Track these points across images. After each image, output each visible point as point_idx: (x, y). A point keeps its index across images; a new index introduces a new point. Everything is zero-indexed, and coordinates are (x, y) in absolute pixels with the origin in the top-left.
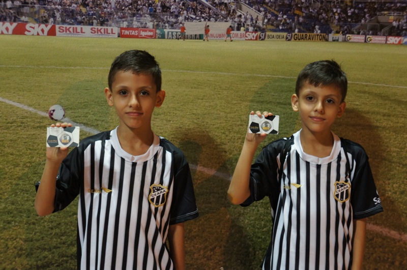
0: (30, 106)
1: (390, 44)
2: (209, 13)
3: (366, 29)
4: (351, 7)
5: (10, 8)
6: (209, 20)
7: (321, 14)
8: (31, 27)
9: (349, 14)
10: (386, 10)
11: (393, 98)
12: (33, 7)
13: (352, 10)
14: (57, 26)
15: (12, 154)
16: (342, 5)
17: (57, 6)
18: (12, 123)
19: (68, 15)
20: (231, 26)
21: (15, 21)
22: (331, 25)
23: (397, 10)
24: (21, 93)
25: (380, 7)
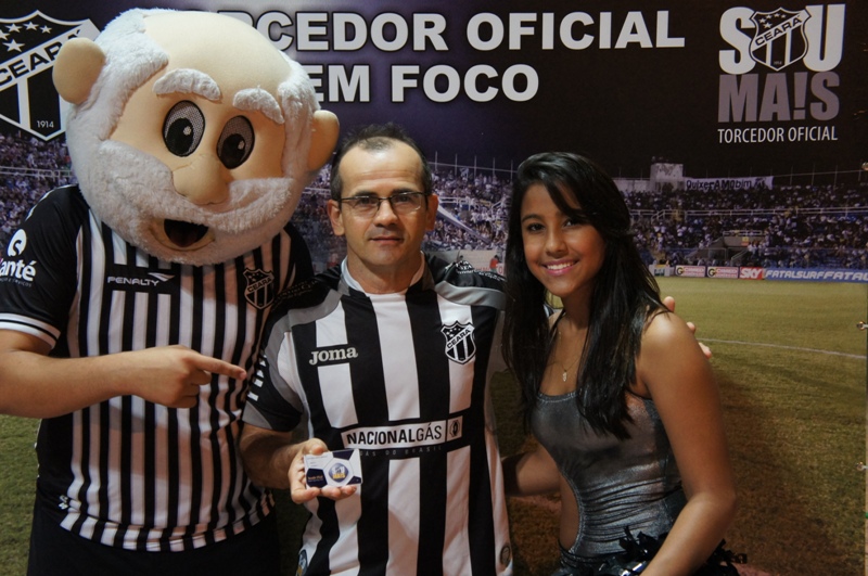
1: (746, 279)
2: (462, 237)
3: (706, 257)
4: (682, 224)
6: (463, 248)
7: (636, 235)
9: (679, 235)
10: (736, 228)
11: (753, 362)
13: (684, 228)
16: (668, 221)
20: (496, 256)
22: (651, 251)
23: (754, 227)
25: (728, 223)
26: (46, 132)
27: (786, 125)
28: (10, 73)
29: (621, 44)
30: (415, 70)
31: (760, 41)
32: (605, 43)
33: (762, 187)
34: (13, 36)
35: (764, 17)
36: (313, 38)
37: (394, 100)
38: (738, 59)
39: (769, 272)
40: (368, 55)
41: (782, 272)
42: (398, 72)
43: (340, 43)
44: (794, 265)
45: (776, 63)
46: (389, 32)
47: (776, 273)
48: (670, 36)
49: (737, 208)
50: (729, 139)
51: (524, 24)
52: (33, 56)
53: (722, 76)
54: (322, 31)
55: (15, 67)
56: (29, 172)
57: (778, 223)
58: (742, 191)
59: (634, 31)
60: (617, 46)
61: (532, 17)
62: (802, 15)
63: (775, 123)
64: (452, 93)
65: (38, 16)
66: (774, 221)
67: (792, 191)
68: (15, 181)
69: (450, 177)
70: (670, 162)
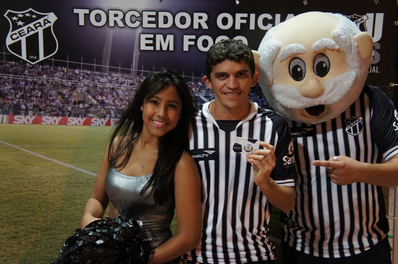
0: (93, 172)
5: (82, 109)
8: (95, 120)
12: (96, 108)
14: (112, 120)
15: (80, 204)
17: (112, 107)
18: (81, 183)
19: (119, 113)
21: (84, 117)
24: (87, 164)
26: (33, 60)
28: (18, 35)
30: (194, 37)
34: (20, 19)
36: (149, 22)
37: (184, 50)
40: (174, 30)
42: (186, 38)
43: (161, 25)
46: (183, 21)
51: (242, 18)
52: (28, 28)
54: (153, 19)
55: (21, 32)
56: (25, 78)
61: (246, 15)
62: (364, 17)
65: (31, 11)
68: (19, 82)
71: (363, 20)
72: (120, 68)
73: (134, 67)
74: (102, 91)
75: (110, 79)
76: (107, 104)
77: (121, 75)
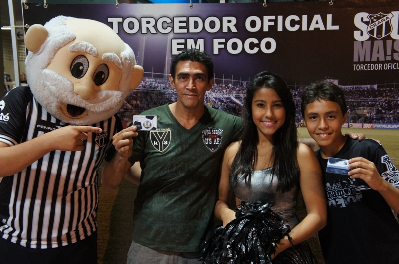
1: (365, 128)
10: (361, 107)
23: (369, 106)
25: (358, 105)
27: (383, 63)
29: (311, 29)
30: (223, 40)
31: (371, 27)
32: (304, 28)
33: (372, 89)
35: (373, 17)
36: (180, 28)
37: (214, 53)
38: (362, 34)
39: (375, 125)
40: (204, 34)
41: (381, 125)
42: (216, 41)
43: (192, 30)
44: (386, 122)
45: (378, 36)
46: (213, 25)
47: (378, 126)
48: (333, 25)
49: (362, 98)
50: (358, 69)
51: (270, 21)
53: (355, 42)
54: (184, 25)
57: (379, 104)
58: (364, 91)
59: (317, 23)
60: (310, 30)
61: (273, 18)
62: (389, 16)
63: (378, 62)
64: (239, 50)
66: (377, 103)
67: (385, 91)
69: (239, 86)
70: (333, 79)
71: (388, 18)
72: (153, 73)
73: (166, 72)
74: (136, 95)
75: (144, 83)
76: (141, 108)
77: (154, 80)
